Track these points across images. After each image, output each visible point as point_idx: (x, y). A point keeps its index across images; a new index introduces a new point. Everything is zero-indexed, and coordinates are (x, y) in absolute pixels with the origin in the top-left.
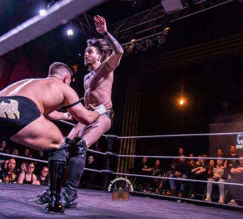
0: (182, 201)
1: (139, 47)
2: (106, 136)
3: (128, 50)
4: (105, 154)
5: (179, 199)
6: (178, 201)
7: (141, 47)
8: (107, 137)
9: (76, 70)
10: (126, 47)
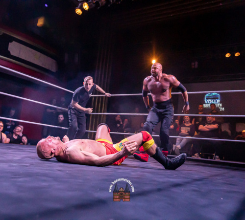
3: (100, 3)
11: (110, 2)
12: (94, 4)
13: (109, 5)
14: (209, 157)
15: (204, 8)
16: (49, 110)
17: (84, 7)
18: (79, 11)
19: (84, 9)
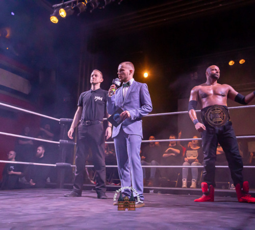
0: (156, 191)
1: (95, 4)
2: (59, 120)
3: (80, 9)
4: (59, 143)
5: (151, 189)
6: (151, 191)
7: (98, 4)
8: (61, 121)
9: (8, 35)
10: (78, 4)
11: (92, 8)
12: (72, 9)
13: (91, 11)
14: (223, 187)
15: (203, 10)
16: (21, 142)
17: (60, 14)
18: (54, 19)
19: (60, 16)
